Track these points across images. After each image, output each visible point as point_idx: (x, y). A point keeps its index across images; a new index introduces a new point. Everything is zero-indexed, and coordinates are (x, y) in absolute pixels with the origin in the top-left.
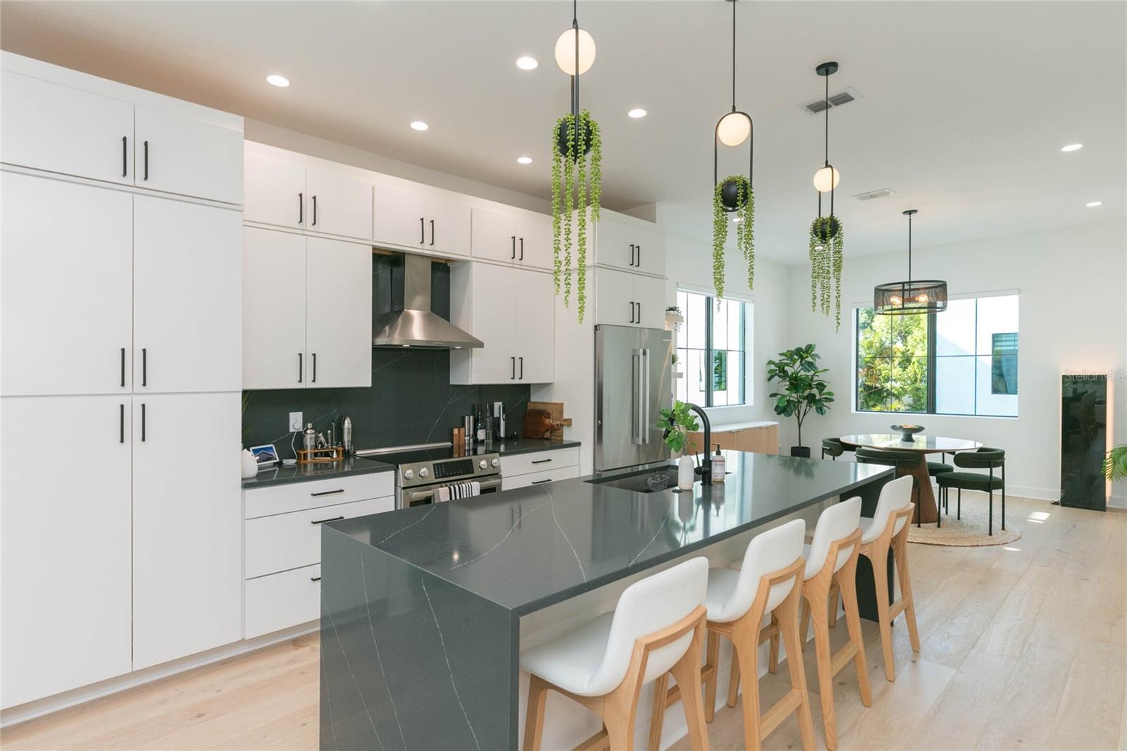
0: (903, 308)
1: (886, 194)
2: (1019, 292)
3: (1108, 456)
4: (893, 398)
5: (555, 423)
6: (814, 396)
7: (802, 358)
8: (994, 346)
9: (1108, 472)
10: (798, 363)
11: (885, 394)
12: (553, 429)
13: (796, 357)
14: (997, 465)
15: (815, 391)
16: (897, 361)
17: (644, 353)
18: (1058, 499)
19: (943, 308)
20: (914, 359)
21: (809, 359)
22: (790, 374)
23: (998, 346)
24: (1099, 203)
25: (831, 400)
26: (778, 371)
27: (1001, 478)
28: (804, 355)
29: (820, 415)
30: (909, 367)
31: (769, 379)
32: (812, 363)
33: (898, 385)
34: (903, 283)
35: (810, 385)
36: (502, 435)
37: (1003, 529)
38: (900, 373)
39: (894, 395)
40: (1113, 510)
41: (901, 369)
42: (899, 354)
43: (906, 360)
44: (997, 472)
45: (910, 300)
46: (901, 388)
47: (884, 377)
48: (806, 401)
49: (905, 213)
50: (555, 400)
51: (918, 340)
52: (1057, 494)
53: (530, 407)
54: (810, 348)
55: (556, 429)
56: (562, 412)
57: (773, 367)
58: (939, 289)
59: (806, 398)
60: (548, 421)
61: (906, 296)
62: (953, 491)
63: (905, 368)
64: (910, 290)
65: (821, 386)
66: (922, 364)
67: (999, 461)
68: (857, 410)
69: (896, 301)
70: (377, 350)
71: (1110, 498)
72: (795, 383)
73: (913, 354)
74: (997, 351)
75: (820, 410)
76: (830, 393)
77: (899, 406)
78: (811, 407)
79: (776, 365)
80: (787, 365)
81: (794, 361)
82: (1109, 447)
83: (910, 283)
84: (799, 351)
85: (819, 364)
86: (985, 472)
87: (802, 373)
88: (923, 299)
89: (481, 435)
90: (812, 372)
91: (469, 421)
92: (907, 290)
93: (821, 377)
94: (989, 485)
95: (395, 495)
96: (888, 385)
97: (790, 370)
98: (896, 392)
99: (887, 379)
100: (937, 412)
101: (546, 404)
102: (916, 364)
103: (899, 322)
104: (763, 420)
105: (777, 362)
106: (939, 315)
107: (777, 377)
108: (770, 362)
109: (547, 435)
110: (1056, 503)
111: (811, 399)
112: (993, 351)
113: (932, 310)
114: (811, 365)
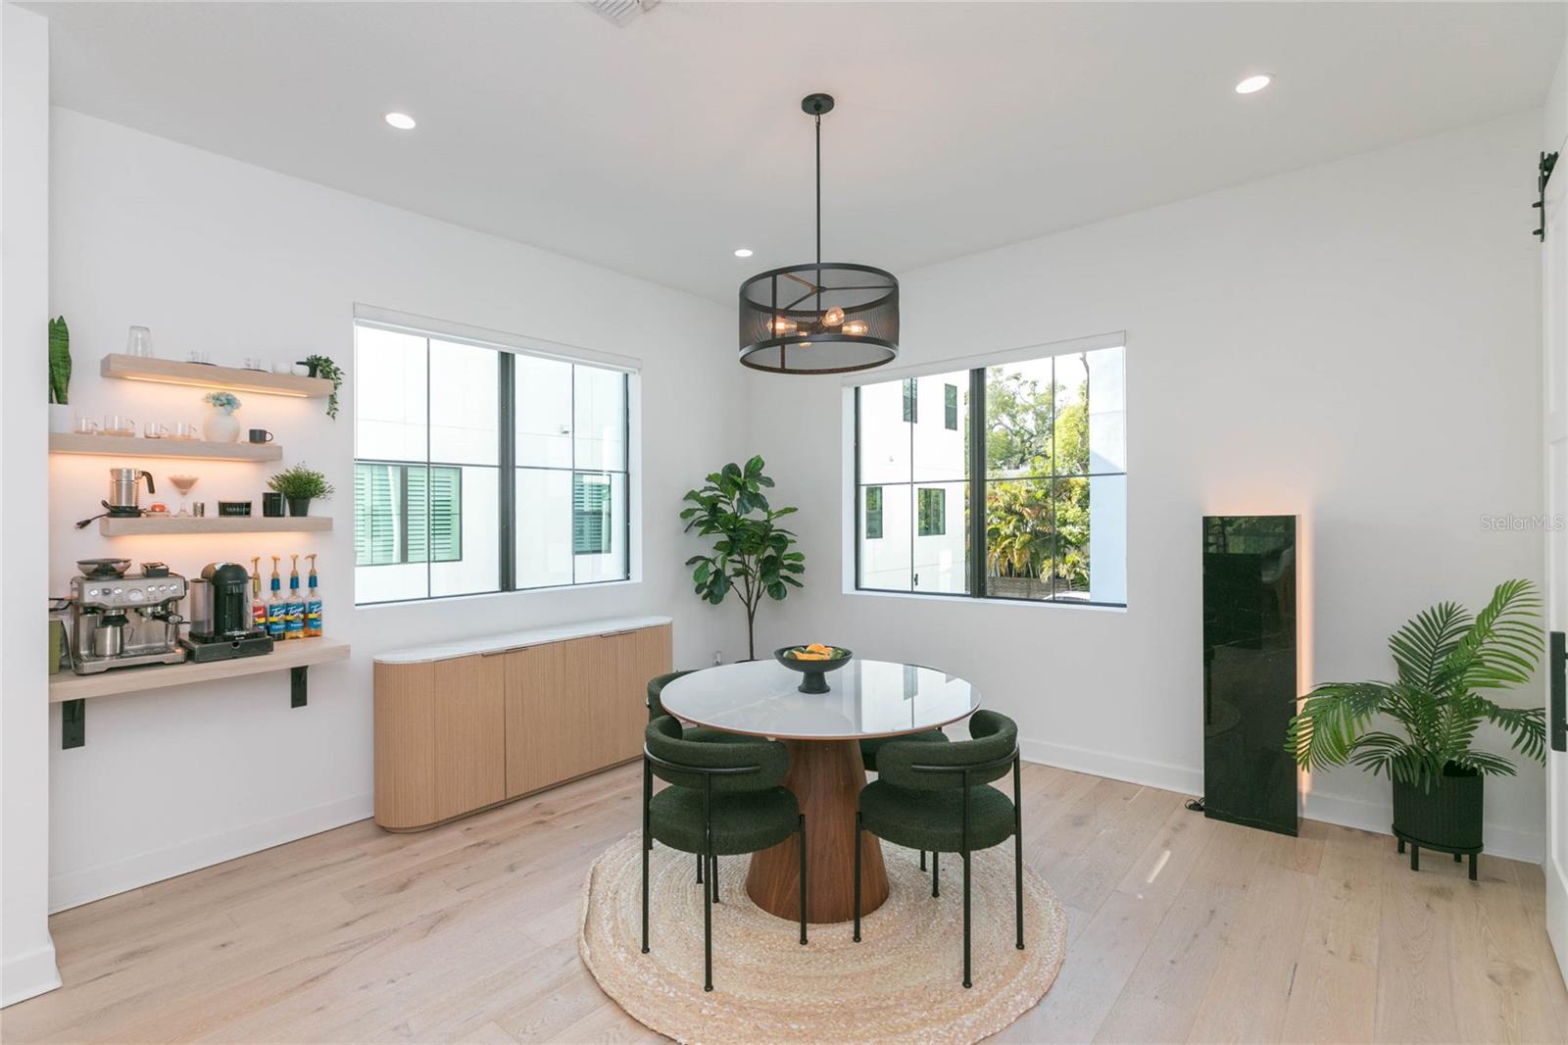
2: (1123, 338)
3: (1301, 705)
4: (1072, 549)
6: (771, 561)
7: (742, 487)
9: (1303, 746)
11: (1062, 542)
15: (772, 552)
16: (1074, 500)
18: (1200, 800)
21: (755, 488)
25: (800, 569)
26: (701, 513)
31: (685, 531)
32: (761, 496)
35: (762, 540)
38: (1079, 514)
39: (1071, 543)
41: (1080, 509)
47: (1059, 520)
48: (757, 572)
57: (692, 505)
65: (781, 542)
71: (1308, 795)
72: (735, 534)
76: (797, 555)
77: (1077, 558)
79: (701, 500)
80: (719, 499)
81: (729, 494)
82: (1305, 685)
84: (734, 472)
87: (747, 515)
90: (763, 515)
96: (1065, 531)
98: (1073, 540)
99: (1065, 523)
103: (1079, 446)
105: (702, 493)
108: (688, 496)
110: (1195, 807)
114: (760, 500)
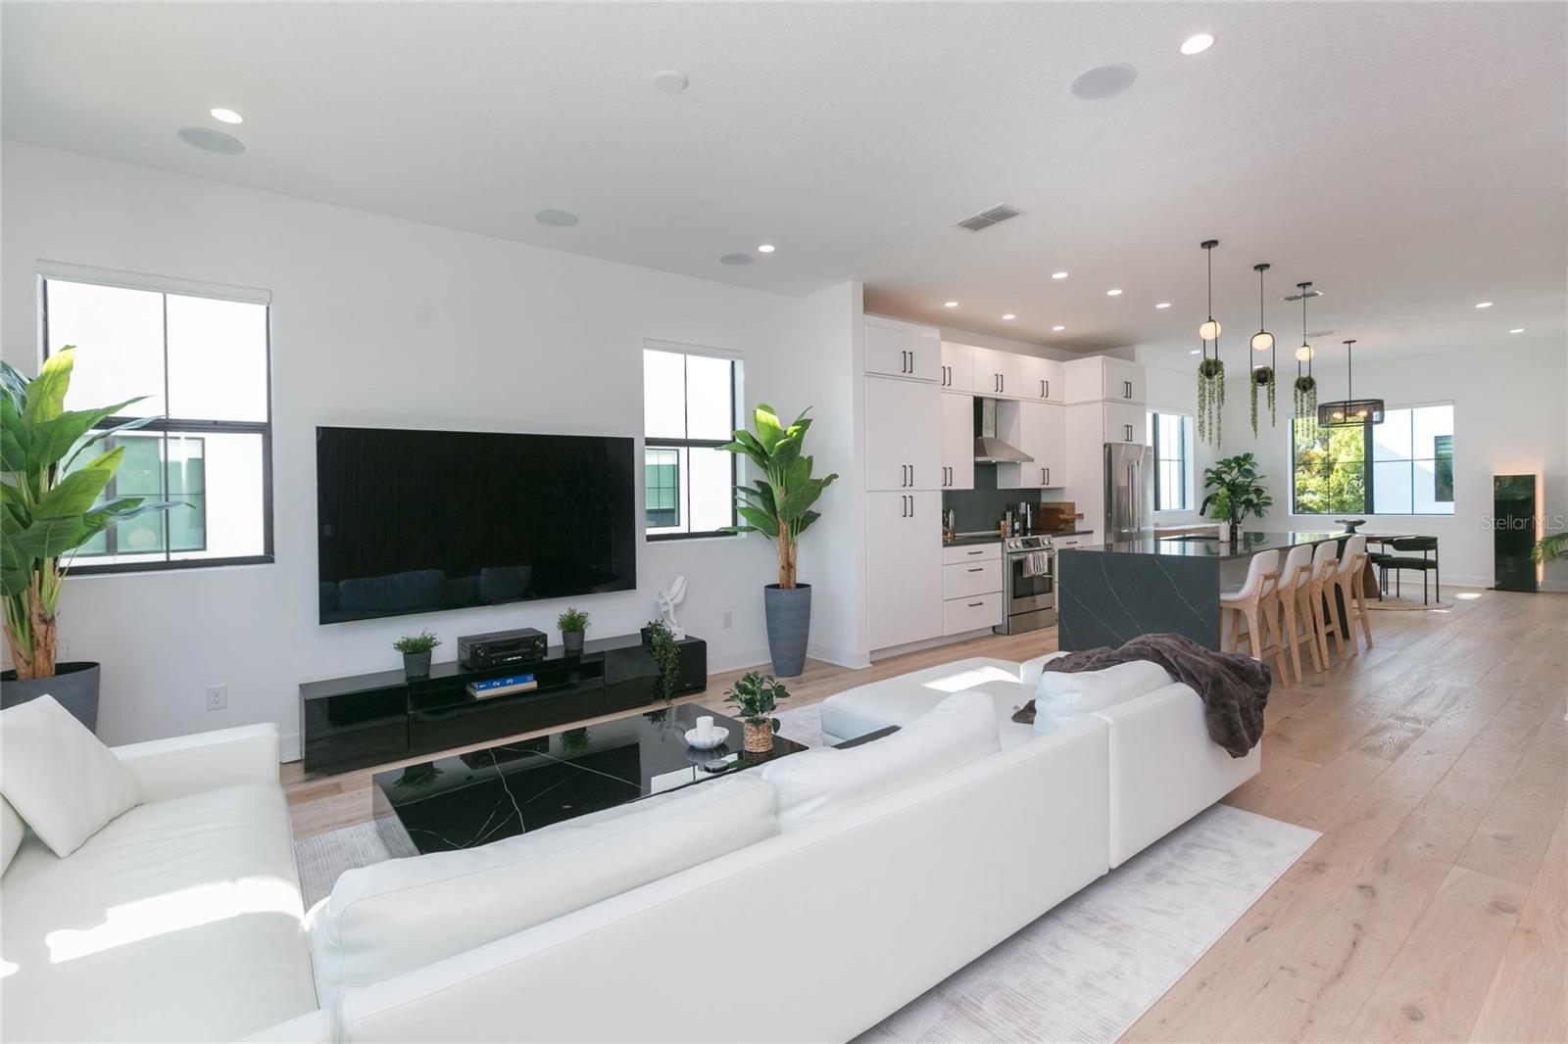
0: (1345, 423)
1: (1331, 333)
2: (1453, 402)
5: (1069, 517)
6: (1251, 500)
7: (1240, 466)
8: (1436, 450)
10: (1236, 471)
12: (1067, 521)
13: (1233, 465)
14: (1431, 548)
15: (1253, 496)
17: (1138, 463)
18: (1493, 586)
19: (1381, 421)
20: (1337, 466)
21: (1248, 467)
22: (1227, 481)
23: (1444, 449)
24: (1522, 330)
25: (1269, 504)
26: (1215, 477)
27: (1434, 559)
28: (1242, 463)
29: (1258, 518)
30: (1331, 477)
31: (1207, 486)
32: (1250, 470)
33: (1317, 498)
34: (1346, 402)
35: (1247, 490)
36: (1029, 526)
37: (1438, 601)
40: (1542, 592)
42: (1318, 461)
43: (1328, 468)
44: (1431, 555)
45: (1350, 415)
46: (1322, 501)
48: (1243, 506)
49: (1345, 343)
50: (1067, 500)
51: (1343, 443)
52: (1492, 582)
53: (1041, 506)
54: (1248, 456)
55: (1070, 522)
56: (1074, 509)
57: (1210, 475)
58: (1378, 405)
59: (1243, 502)
60: (1061, 516)
61: (1348, 412)
62: (1392, 572)
63: (1326, 477)
64: (1350, 406)
65: (1259, 491)
66: (1346, 472)
67: (1433, 545)
68: (1294, 513)
69: (1338, 416)
70: (977, 465)
71: (1542, 582)
72: (1234, 489)
73: (1335, 459)
74: (1441, 455)
75: (1259, 513)
76: (1268, 498)
78: (1248, 510)
79: (1213, 473)
80: (1225, 472)
81: (1232, 469)
82: (1540, 535)
83: (1350, 402)
84: (1237, 460)
85: (1257, 471)
86: (1419, 555)
87: (1241, 479)
88: (1363, 414)
89: (1017, 526)
90: (1250, 479)
91: (1009, 515)
92: (1348, 407)
93: (1259, 483)
94: (1423, 565)
95: (1002, 558)
97: (1227, 478)
98: (1315, 507)
100: (1375, 512)
101: (1059, 503)
102: (1341, 472)
104: (1202, 523)
105: (1214, 469)
106: (1376, 428)
107: (1214, 484)
108: (1207, 471)
109: (1062, 526)
110: (1490, 589)
111: (1249, 504)
112: (1436, 455)
113: (1368, 424)
114: (1249, 473)
